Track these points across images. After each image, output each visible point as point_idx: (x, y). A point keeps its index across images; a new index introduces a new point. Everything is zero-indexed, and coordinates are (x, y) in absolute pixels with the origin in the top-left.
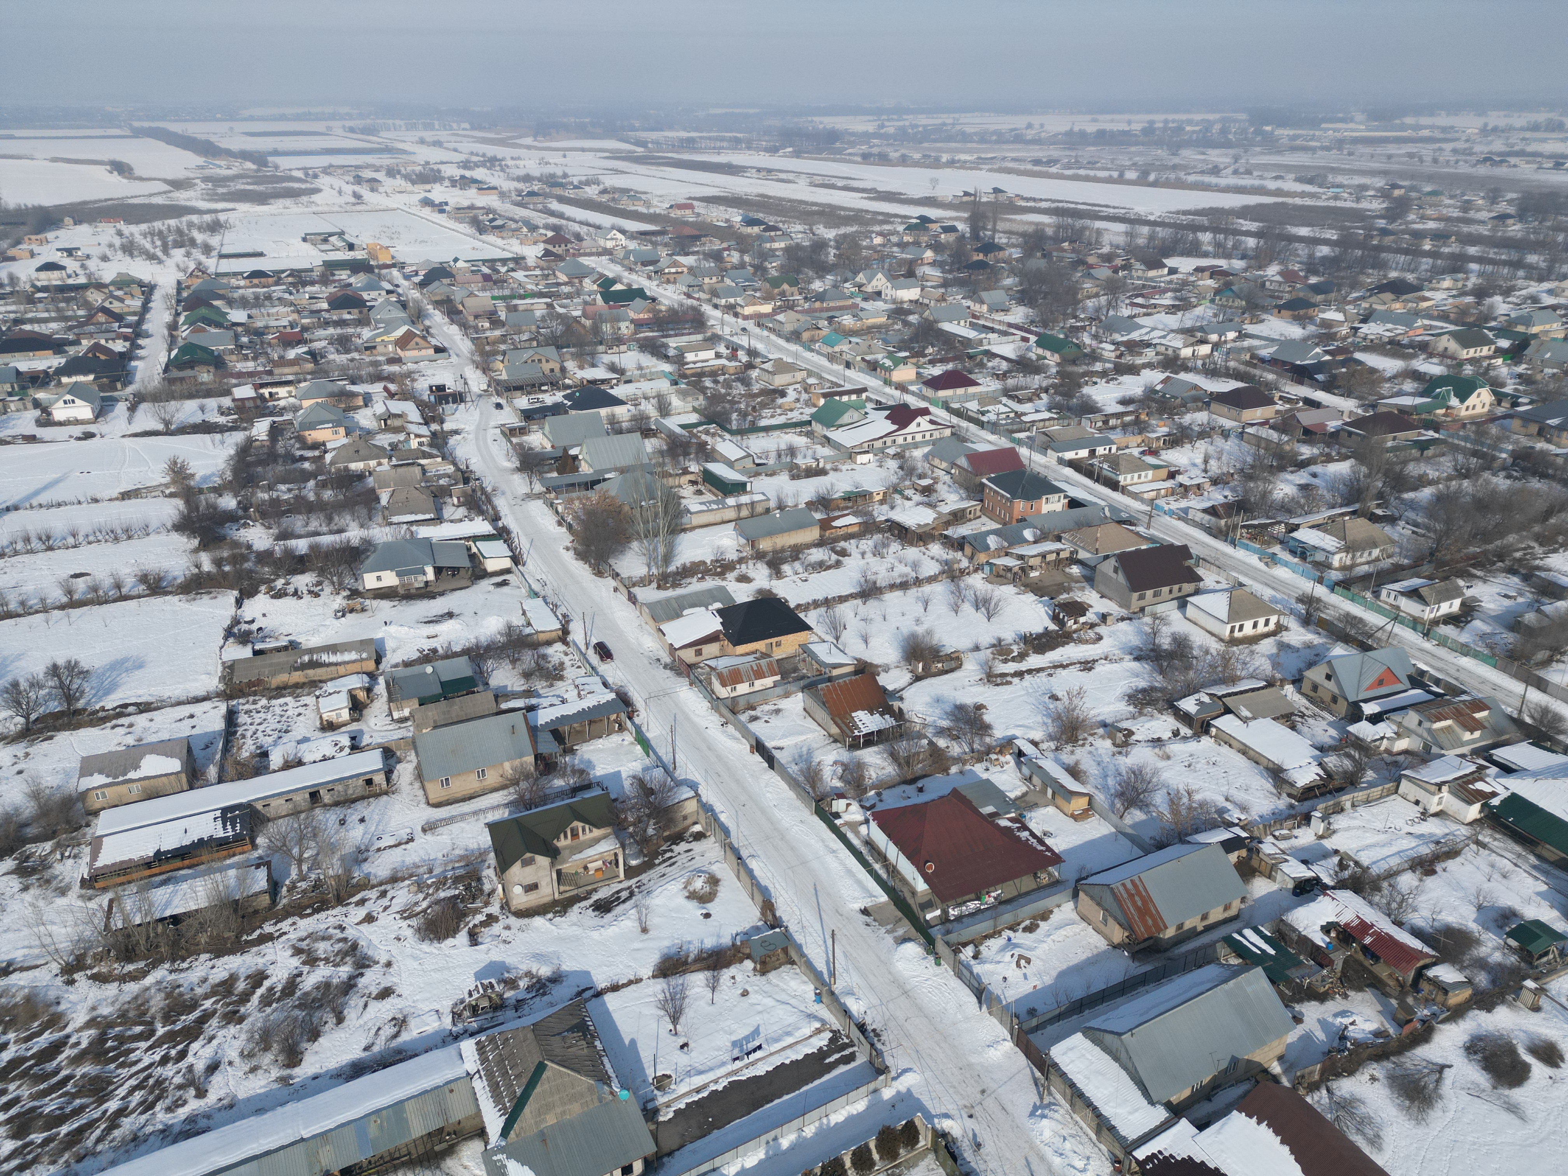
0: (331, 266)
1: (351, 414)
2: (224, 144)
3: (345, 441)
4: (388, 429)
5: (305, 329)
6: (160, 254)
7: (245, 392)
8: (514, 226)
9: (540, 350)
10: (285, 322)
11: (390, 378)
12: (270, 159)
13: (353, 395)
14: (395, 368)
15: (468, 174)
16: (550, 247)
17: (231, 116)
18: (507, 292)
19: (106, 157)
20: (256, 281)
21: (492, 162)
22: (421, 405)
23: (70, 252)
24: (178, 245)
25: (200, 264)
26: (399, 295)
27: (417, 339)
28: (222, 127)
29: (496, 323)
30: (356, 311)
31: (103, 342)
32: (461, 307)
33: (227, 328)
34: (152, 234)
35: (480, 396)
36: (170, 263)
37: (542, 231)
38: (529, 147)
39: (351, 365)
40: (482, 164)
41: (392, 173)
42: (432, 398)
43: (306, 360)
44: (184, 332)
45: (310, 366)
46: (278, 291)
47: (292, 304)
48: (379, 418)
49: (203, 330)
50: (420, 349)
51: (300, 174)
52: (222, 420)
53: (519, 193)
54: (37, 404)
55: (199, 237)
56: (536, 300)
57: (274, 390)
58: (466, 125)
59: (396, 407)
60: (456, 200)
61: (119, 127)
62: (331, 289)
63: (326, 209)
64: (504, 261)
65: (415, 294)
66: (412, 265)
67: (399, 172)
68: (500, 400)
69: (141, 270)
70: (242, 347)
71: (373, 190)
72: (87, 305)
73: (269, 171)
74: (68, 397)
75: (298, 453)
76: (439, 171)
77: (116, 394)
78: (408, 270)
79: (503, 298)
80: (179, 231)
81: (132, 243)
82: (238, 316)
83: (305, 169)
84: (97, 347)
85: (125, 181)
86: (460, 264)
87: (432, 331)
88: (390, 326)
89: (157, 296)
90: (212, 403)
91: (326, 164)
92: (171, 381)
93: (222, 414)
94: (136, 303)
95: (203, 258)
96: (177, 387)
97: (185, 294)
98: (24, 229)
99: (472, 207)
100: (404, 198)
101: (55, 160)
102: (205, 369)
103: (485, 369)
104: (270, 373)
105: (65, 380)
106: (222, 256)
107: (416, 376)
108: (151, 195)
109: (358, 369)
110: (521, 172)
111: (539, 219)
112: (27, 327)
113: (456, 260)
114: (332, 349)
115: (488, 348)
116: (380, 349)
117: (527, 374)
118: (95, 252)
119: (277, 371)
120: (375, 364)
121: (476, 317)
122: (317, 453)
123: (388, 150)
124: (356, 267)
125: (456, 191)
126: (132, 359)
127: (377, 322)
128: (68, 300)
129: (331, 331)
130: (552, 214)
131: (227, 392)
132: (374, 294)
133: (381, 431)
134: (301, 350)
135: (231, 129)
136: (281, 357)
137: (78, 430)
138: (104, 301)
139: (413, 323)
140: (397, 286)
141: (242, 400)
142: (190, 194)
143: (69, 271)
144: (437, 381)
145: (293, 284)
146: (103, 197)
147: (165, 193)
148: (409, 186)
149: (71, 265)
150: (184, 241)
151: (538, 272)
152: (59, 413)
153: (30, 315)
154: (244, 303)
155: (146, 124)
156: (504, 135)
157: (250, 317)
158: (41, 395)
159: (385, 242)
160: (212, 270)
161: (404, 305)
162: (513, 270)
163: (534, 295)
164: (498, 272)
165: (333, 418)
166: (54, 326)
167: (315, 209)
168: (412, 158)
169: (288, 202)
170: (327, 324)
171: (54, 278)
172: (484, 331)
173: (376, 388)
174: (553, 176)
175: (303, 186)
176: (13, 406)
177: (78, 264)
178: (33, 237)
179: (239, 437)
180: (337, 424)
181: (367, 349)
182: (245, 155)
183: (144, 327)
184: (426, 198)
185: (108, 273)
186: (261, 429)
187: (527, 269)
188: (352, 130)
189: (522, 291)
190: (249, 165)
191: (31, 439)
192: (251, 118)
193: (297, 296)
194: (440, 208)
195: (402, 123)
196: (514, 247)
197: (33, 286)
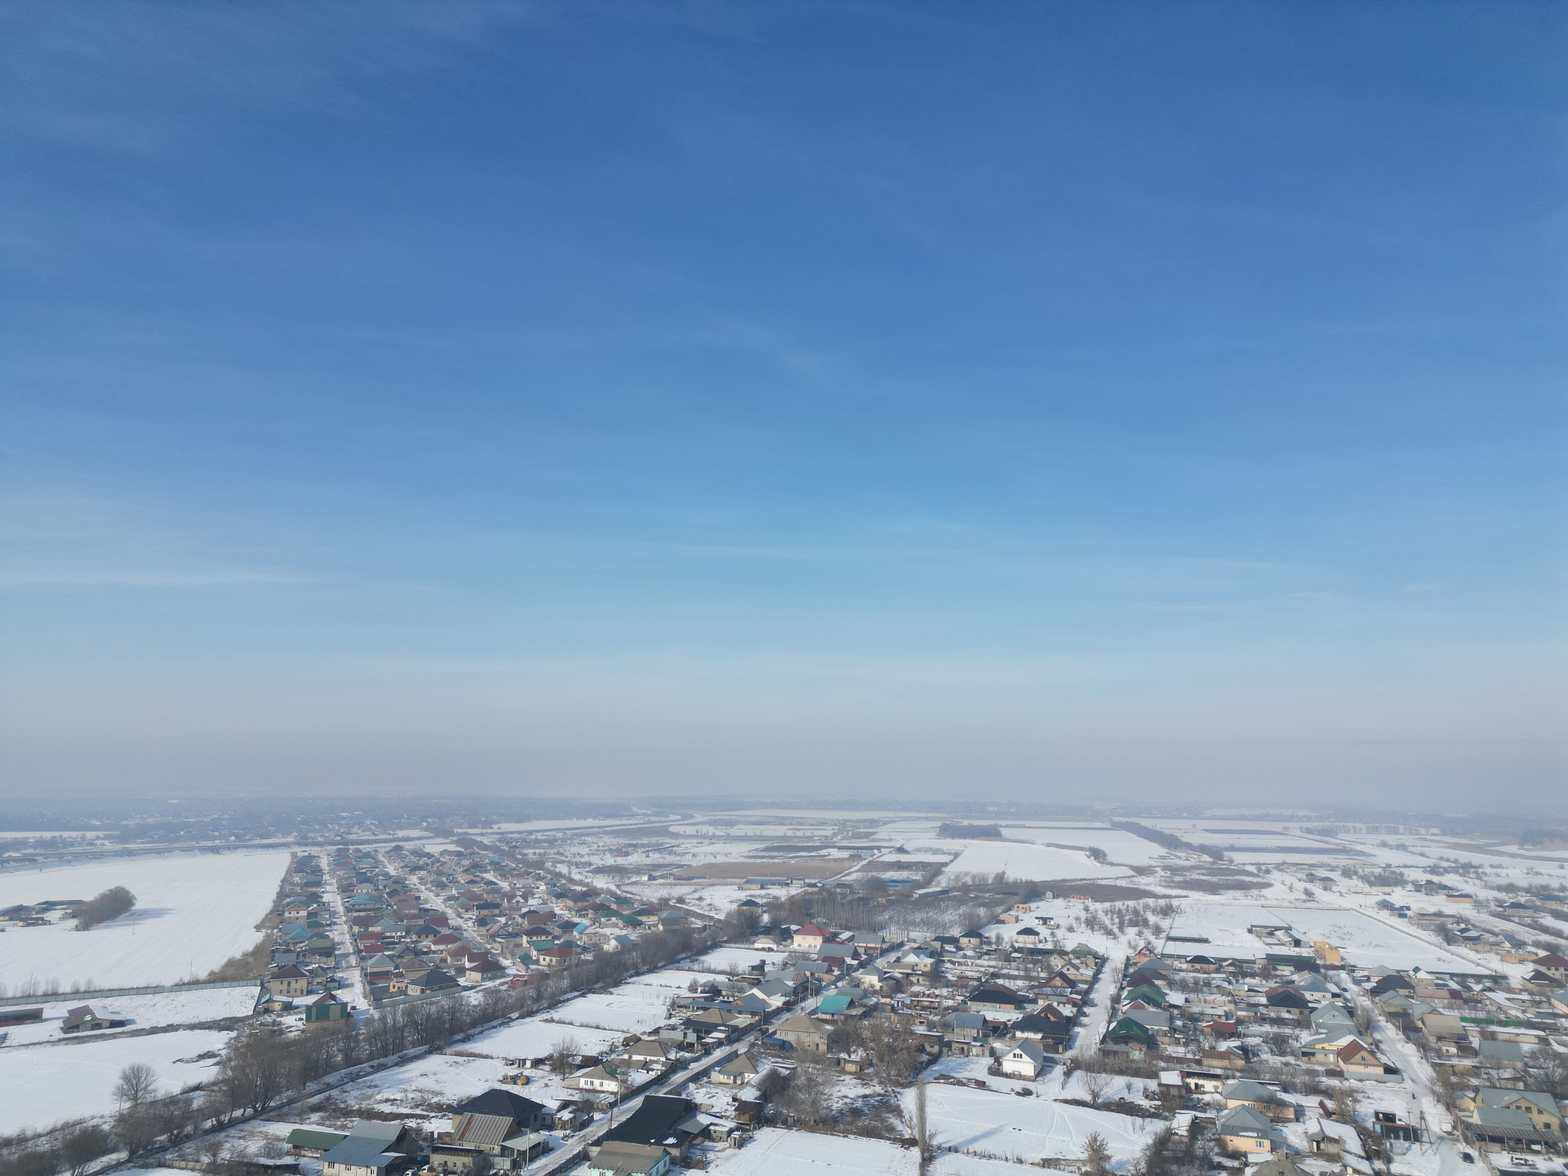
0: (1274, 961)
1: (1279, 1126)
2: (1186, 839)
3: (1269, 1157)
4: (1320, 1154)
5: (1240, 1022)
6: (1116, 931)
7: (1171, 1078)
8: (1492, 939)
9: (1529, 1095)
10: (1220, 1011)
11: (1328, 1093)
12: (1226, 853)
13: (1283, 1104)
14: (1334, 1082)
15: (1436, 879)
16: (1543, 969)
17: (1196, 815)
18: (1481, 1015)
19: (1087, 845)
20: (1198, 966)
21: (1465, 869)
22: (1363, 1133)
23: (1045, 920)
24: (1133, 924)
25: (1149, 943)
26: (1346, 1000)
27: (1363, 1053)
28: (1186, 824)
29: (1465, 1050)
30: (1297, 1011)
31: (1055, 1004)
32: (1420, 1024)
33: (1164, 1009)
34: (1113, 912)
35: (1441, 1138)
36: (1123, 939)
37: (1530, 949)
38: (1513, 856)
39: (1285, 1069)
40: (1455, 870)
41: (1347, 873)
42: (1378, 1128)
43: (1238, 1056)
44: (1125, 1006)
45: (1240, 1063)
46: (1218, 979)
47: (1230, 994)
48: (1311, 1138)
49: (1142, 1007)
50: (1367, 1065)
51: (1252, 869)
52: (1145, 1103)
53: (1500, 903)
54: (993, 1053)
55: (1152, 919)
56: (1522, 1031)
57: (1201, 1082)
58: (1436, 831)
59: (1333, 1129)
60: (1420, 905)
61: (1101, 821)
62: (1272, 984)
63: (1275, 903)
64: (1479, 978)
65: (1365, 1002)
66: (1363, 969)
67: (1356, 873)
68: (1469, 1150)
69: (1098, 943)
70: (1175, 1030)
71: (1325, 889)
72: (1049, 968)
73: (1223, 865)
74: (1018, 1051)
75: (1217, 1159)
76: (1402, 874)
77: (1056, 1056)
78: (1358, 974)
79: (1476, 1021)
80: (1136, 912)
81: (1094, 918)
82: (1176, 998)
83: (1258, 865)
84: (1049, 1009)
85: (1099, 865)
86: (1421, 975)
87: (1382, 1046)
88: (1333, 1033)
89: (1107, 968)
90: (1139, 1083)
91: (1280, 861)
92: (1105, 1053)
93: (1147, 1097)
94: (1088, 973)
95: (1152, 938)
96: (1109, 1060)
97: (1131, 970)
98: (1016, 898)
99: (1439, 914)
100: (1360, 899)
101: (1049, 845)
102: (1137, 1046)
103: (1450, 1106)
104: (1199, 1062)
105: (1019, 1034)
106: (1170, 939)
107: (1360, 1097)
108: (1117, 878)
109: (1293, 1075)
110: (1503, 881)
111: (1527, 935)
112: (1000, 981)
113: (1417, 970)
114: (1265, 1048)
115: (1454, 1079)
116: (1319, 1057)
117: (1510, 1123)
118: (1064, 923)
119: (1206, 1061)
120: (1313, 1073)
121: (1440, 1038)
122: (1236, 1164)
123: (1345, 851)
124: (1301, 964)
125: (1421, 896)
126: (1076, 1024)
127: (1319, 1026)
128: (1035, 962)
129: (1267, 1028)
130: (1546, 930)
131: (1154, 1075)
132: (1317, 995)
133: (1313, 1155)
134: (1234, 1043)
135: (1194, 826)
136: (1212, 1048)
137: (1019, 1085)
138: (1063, 967)
139: (1360, 1033)
140: (1345, 990)
141: (1168, 1086)
142: (1150, 879)
143: (1041, 937)
144: (1386, 1107)
145: (1234, 974)
146: (1079, 877)
147: (1129, 877)
148: (1366, 888)
149: (1044, 932)
150: (1138, 921)
151: (1525, 996)
152: (1008, 1066)
153: (1004, 971)
154: (1183, 986)
155: (1124, 820)
156: (1482, 842)
157: (1187, 1001)
158: (997, 1045)
159: (1335, 942)
160: (1158, 950)
161: (1351, 1012)
162: (1490, 990)
163: (1519, 1023)
164: (1470, 989)
165: (1260, 1127)
166: (1020, 983)
167: (1263, 902)
168: (1372, 860)
169: (1238, 894)
170: (1263, 1020)
171: (1028, 942)
172: (1450, 1057)
173: (1311, 1102)
174: (1546, 888)
175: (1255, 880)
176: (974, 1051)
177: (1050, 931)
178: (1021, 906)
179: (1158, 1126)
180: (1263, 1134)
181: (1304, 1054)
182: (1203, 849)
183: (1092, 996)
184: (1385, 901)
185: (1070, 943)
186: (1182, 1122)
187: (1509, 990)
188: (1309, 831)
189: (1502, 1017)
190: (1206, 858)
191: (981, 1085)
192: (1214, 818)
193: (1236, 986)
194: (1401, 912)
195: (1363, 826)
196: (1493, 964)
197: (1012, 946)
